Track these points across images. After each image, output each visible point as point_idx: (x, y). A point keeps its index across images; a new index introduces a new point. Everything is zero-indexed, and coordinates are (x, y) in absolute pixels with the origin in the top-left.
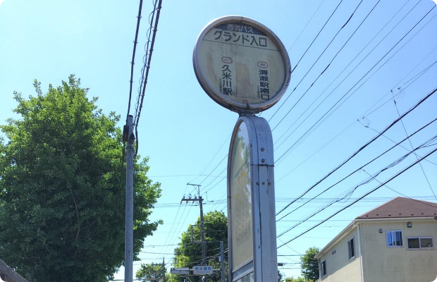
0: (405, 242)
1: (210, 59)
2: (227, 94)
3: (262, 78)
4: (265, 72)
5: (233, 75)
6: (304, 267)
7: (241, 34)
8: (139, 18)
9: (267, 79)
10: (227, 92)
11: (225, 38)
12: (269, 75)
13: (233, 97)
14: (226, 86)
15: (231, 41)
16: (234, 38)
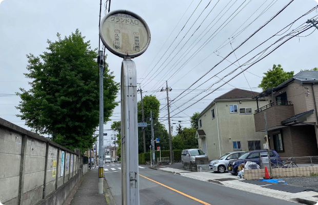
0: (238, 111)
1: (108, 31)
2: (117, 48)
3: (136, 40)
4: (138, 38)
5: (120, 38)
6: (192, 122)
7: (125, 18)
8: (101, 4)
9: (138, 41)
10: (116, 47)
11: (116, 20)
12: (139, 39)
13: (120, 50)
14: (116, 45)
15: (120, 22)
16: (121, 21)
